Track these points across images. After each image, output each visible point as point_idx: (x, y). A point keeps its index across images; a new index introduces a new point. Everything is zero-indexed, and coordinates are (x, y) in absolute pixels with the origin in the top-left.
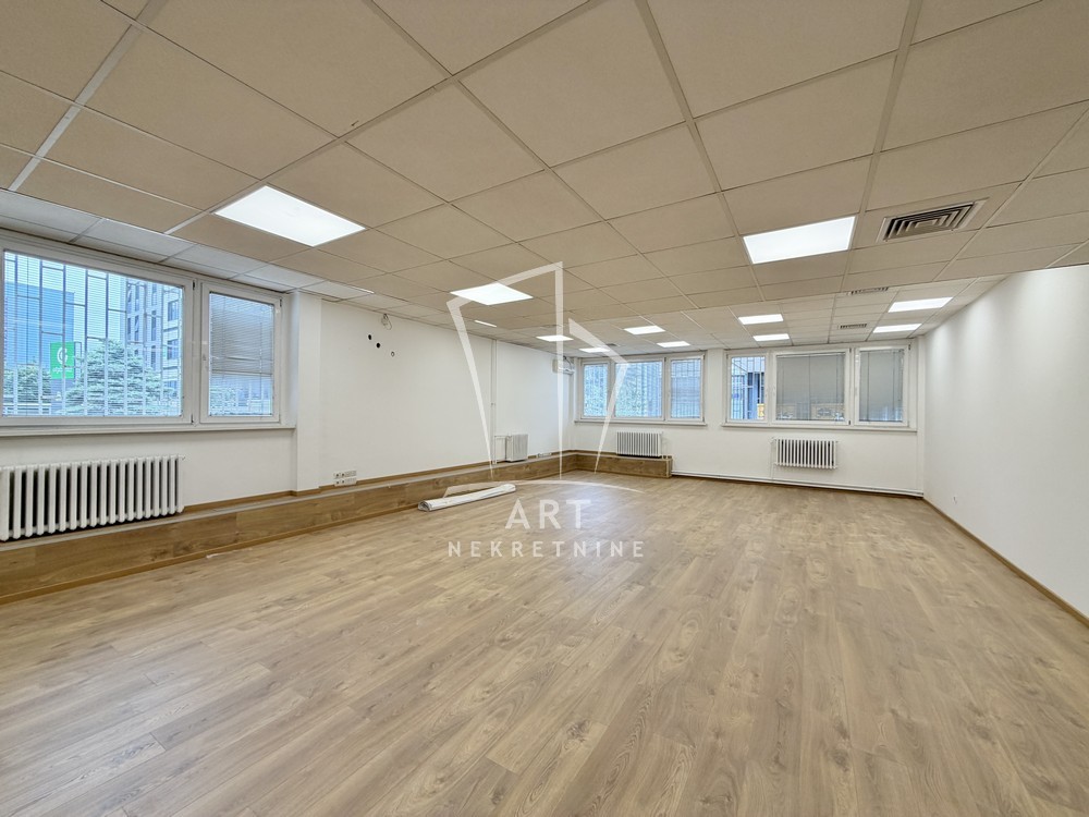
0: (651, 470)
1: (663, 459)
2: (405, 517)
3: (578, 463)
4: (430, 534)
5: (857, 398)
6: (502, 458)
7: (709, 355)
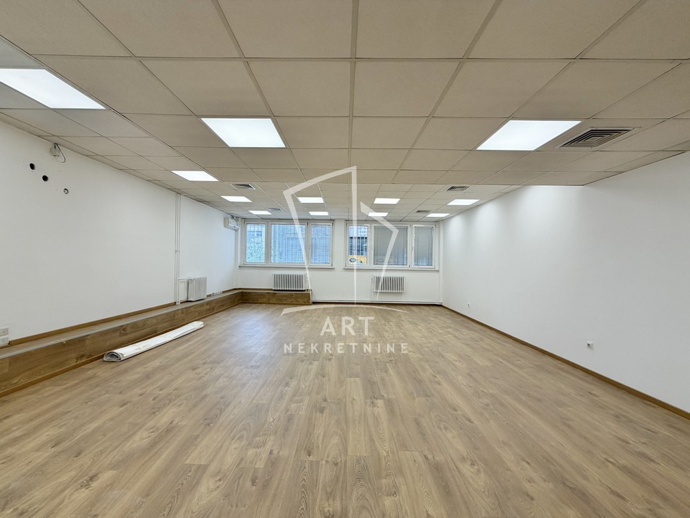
0: (299, 300)
1: (306, 292)
2: (90, 373)
3: (243, 298)
4: (137, 391)
5: (413, 252)
6: (184, 298)
7: (336, 223)
